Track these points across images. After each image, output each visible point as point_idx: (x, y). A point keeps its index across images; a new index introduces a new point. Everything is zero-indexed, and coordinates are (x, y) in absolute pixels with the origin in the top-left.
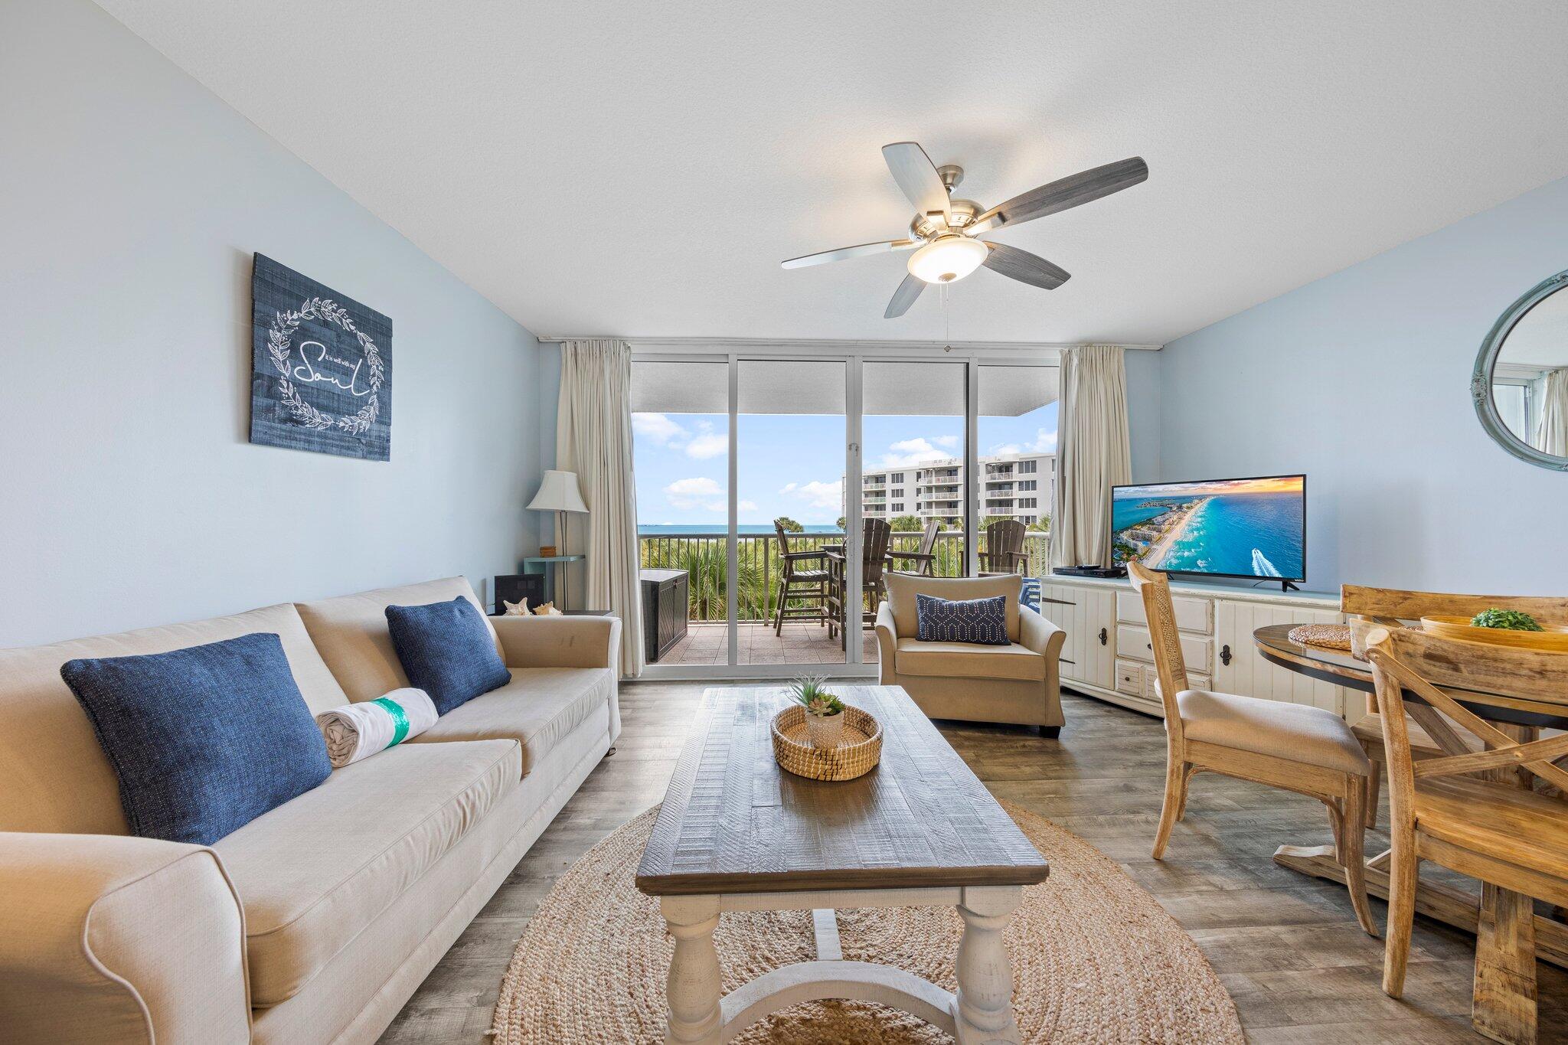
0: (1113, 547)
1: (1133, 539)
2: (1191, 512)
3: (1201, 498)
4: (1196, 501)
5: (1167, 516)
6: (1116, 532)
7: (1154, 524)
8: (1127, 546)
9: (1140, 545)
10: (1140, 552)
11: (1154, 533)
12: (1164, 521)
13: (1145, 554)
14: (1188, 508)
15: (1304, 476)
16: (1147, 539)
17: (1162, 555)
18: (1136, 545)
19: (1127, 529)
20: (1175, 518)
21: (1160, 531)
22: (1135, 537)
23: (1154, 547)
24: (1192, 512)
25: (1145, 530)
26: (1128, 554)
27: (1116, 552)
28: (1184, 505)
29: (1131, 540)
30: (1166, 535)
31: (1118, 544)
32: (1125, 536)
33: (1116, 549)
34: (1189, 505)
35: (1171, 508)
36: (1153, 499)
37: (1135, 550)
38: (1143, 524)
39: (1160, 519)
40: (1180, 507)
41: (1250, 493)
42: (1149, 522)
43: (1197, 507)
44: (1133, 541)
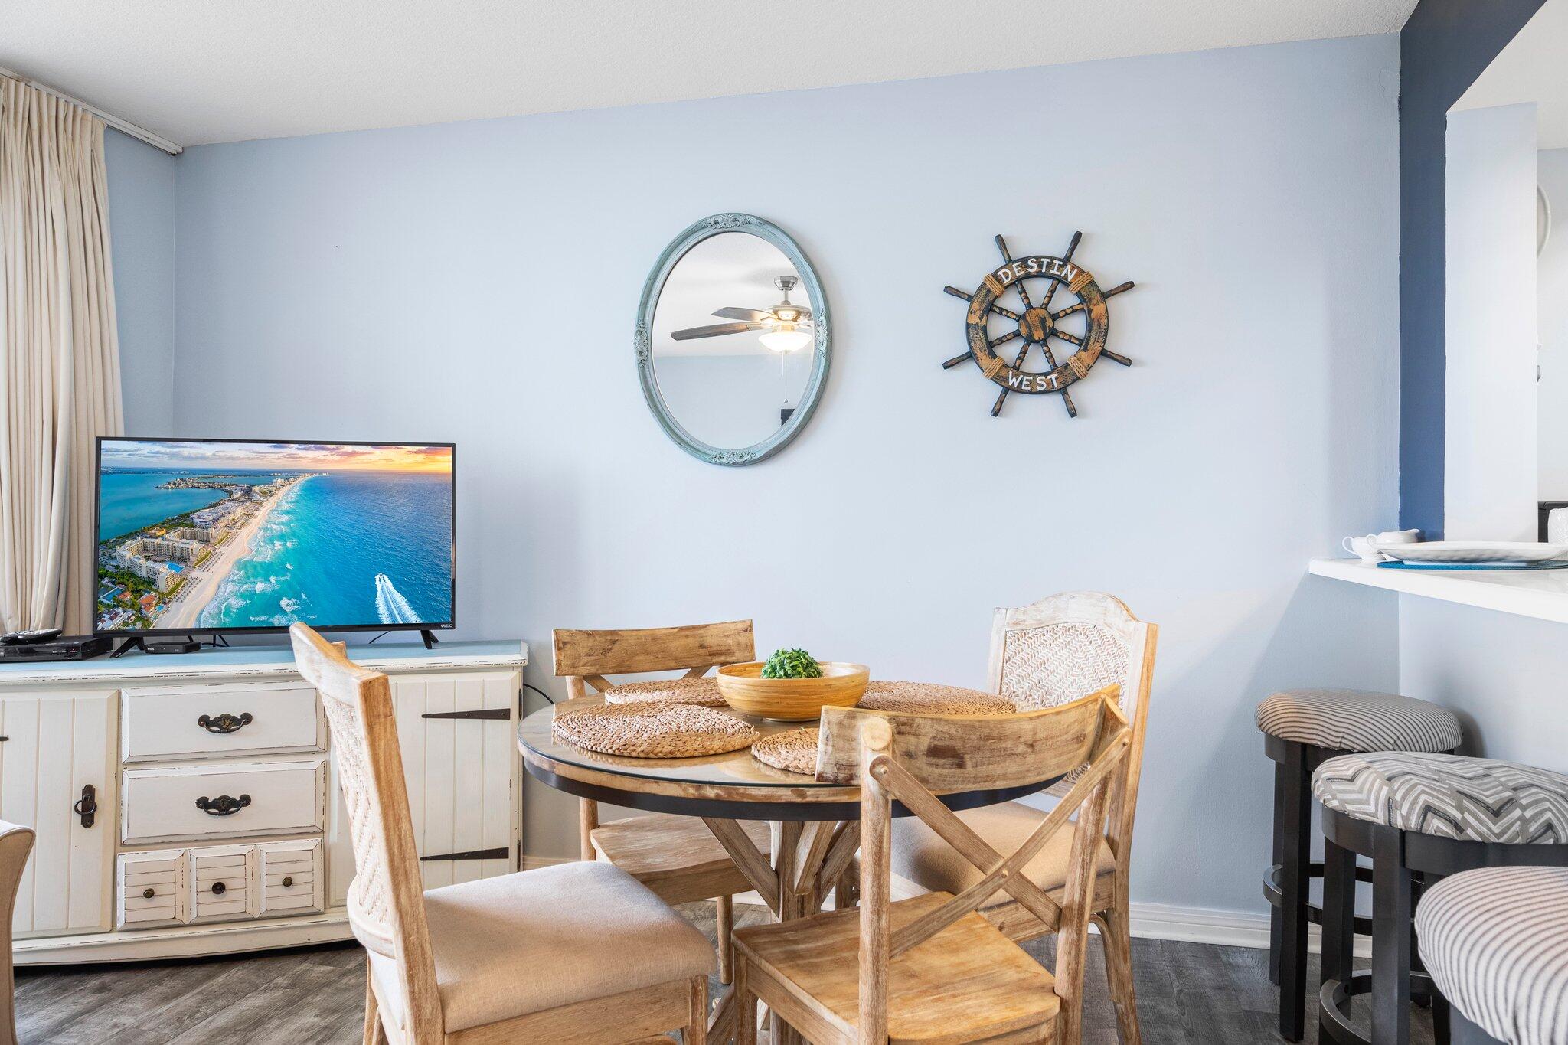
0: (99, 576)
1: (148, 559)
2: (270, 504)
3: (289, 475)
4: (280, 481)
5: (221, 510)
6: (105, 543)
7: (193, 525)
8: (132, 575)
9: (164, 570)
10: (163, 586)
11: (195, 545)
12: (216, 520)
13: (172, 591)
14: (264, 494)
15: (453, 446)
16: (179, 558)
17: (210, 591)
18: (154, 571)
19: (132, 536)
20: (238, 512)
21: (205, 541)
22: (151, 555)
23: (194, 574)
25: (174, 539)
26: (136, 592)
27: (107, 588)
28: (256, 489)
29: (143, 562)
30: (221, 549)
31: (112, 570)
32: (127, 553)
33: (106, 581)
34: (265, 488)
35: (230, 493)
36: (193, 472)
37: (151, 583)
38: (170, 524)
39: (206, 515)
40: (248, 492)
42: (183, 520)
43: (280, 494)
44: (150, 564)
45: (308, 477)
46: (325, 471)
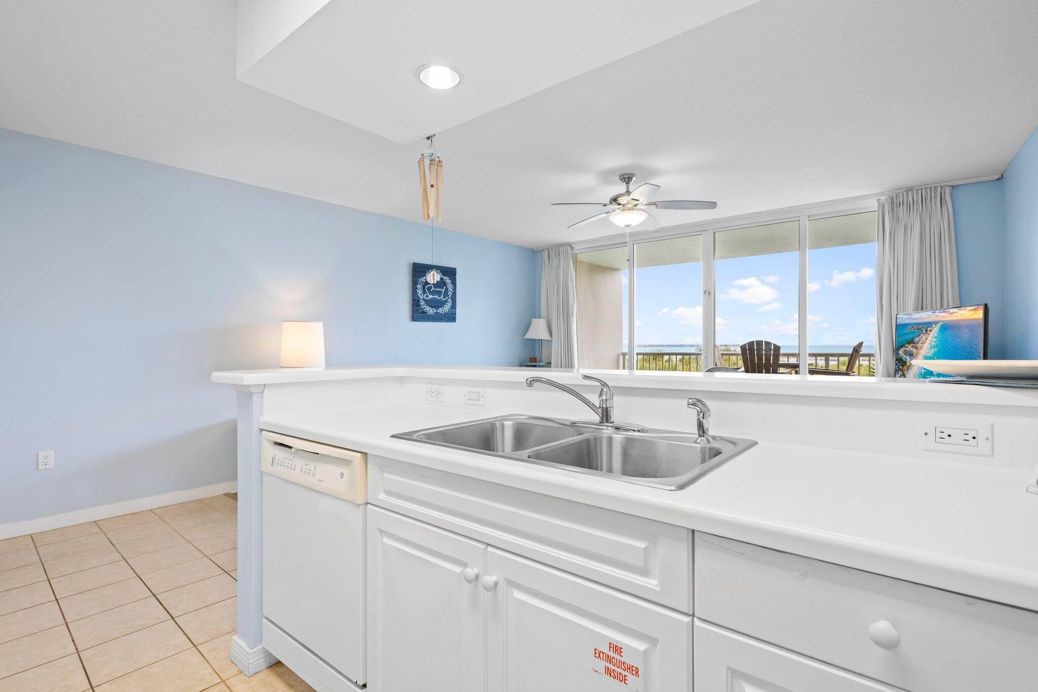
3: (936, 323)
5: (920, 337)
7: (914, 343)
8: (902, 360)
10: (909, 362)
11: (915, 350)
12: (919, 341)
13: (911, 364)
14: (930, 331)
19: (901, 347)
21: (917, 349)
22: (906, 353)
23: (914, 360)
24: (932, 333)
25: (910, 348)
26: (903, 366)
27: (897, 364)
29: (904, 356)
30: (920, 351)
31: (899, 357)
35: (923, 331)
37: (905, 362)
38: (909, 343)
39: (917, 339)
40: (926, 330)
41: (957, 320)
42: (911, 342)
43: (934, 330)
44: (905, 356)
45: (941, 323)
46: (945, 321)
